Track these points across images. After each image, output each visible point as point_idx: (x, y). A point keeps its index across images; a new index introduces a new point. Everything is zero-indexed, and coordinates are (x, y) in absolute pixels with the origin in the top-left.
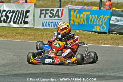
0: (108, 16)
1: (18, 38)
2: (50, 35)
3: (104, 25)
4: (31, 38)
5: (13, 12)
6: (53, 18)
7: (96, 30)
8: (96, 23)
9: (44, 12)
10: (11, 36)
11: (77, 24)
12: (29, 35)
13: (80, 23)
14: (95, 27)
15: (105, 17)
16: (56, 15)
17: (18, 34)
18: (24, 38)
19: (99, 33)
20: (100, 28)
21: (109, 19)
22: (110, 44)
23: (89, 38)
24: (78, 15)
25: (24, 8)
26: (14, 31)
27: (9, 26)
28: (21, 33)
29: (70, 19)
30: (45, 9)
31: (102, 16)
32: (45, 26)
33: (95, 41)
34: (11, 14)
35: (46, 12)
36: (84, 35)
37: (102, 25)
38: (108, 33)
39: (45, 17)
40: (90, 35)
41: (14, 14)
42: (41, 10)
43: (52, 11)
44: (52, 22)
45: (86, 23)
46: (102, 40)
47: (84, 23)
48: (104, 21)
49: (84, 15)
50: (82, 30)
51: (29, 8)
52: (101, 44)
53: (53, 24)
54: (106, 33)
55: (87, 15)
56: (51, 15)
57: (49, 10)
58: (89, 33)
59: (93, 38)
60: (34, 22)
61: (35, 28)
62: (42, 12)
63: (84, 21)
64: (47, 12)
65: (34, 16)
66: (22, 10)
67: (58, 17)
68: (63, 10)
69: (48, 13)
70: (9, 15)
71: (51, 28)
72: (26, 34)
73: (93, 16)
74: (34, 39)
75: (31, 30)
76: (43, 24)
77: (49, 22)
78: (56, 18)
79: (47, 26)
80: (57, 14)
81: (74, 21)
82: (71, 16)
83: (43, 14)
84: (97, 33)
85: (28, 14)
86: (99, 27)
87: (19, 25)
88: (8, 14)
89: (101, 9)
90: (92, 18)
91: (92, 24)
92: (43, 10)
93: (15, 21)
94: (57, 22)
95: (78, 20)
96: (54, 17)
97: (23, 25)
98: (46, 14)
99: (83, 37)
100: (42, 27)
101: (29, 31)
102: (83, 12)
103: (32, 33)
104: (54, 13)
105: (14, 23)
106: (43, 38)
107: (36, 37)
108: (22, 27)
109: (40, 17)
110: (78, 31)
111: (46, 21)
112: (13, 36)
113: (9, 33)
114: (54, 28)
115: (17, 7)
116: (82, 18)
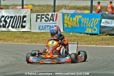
0: (99, 19)
1: (16, 41)
2: (46, 38)
3: (95, 27)
4: (28, 41)
5: (11, 17)
6: (48, 22)
7: (88, 31)
8: (88, 26)
9: (40, 17)
10: (9, 39)
11: (71, 27)
12: (27, 38)
13: (73, 26)
14: (87, 29)
15: (96, 19)
16: (51, 20)
17: (16, 37)
18: (22, 41)
19: (91, 34)
20: (92, 30)
21: (100, 22)
22: (101, 44)
23: (82, 39)
24: (71, 18)
25: (21, 13)
26: (12, 35)
27: (7, 30)
28: (19, 37)
29: (64, 23)
30: (40, 14)
31: (93, 19)
32: (42, 29)
33: (87, 42)
35: (41, 17)
36: (77, 37)
37: (93, 27)
38: (99, 34)
39: (41, 21)
40: (83, 37)
41: (12, 19)
42: (37, 15)
43: (47, 16)
44: (48, 26)
45: (78, 26)
46: (93, 41)
47: (77, 25)
48: (95, 24)
49: (77, 18)
50: (75, 33)
51: (26, 13)
52: (93, 44)
53: (48, 27)
54: (97, 34)
55: (80, 19)
56: (47, 19)
57: (44, 14)
58: (81, 34)
59: (85, 39)
60: (31, 26)
61: (32, 31)
62: (38, 17)
63: (77, 24)
64: (43, 16)
65: (31, 21)
66: (19, 15)
67: (53, 21)
68: (57, 14)
69: (43, 18)
70: (7, 20)
71: (46, 31)
72: (23, 38)
73: (85, 19)
74: (31, 42)
75: (28, 34)
76: (39, 28)
77: (45, 26)
78: (51, 21)
79: (43, 29)
80: (52, 18)
81: (67, 24)
82: (65, 19)
83: (39, 18)
84: (89, 35)
85: (25, 19)
86: (90, 29)
87: (17, 29)
89: (92, 13)
90: (84, 21)
91: (84, 26)
92: (39, 15)
93: (13, 25)
94: (52, 26)
95: (71, 23)
96: (50, 21)
97: (21, 30)
98: (42, 18)
99: (76, 38)
100: (39, 30)
101: (26, 35)
103: (29, 37)
104: (49, 17)
105: (13, 27)
106: (39, 41)
107: (33, 40)
108: (19, 31)
109: (36, 21)
110: (71, 33)
112: (11, 40)
113: (8, 37)
114: (49, 31)
115: (15, 12)
116: (75, 21)
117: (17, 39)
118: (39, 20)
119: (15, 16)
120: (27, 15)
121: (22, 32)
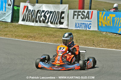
1: (44, 39)
6: (84, 20)
7: (120, 32)
11: (105, 26)
13: (107, 25)
14: (120, 29)
24: (105, 17)
30: (77, 10)
32: (78, 27)
34: (49, 14)
41: (52, 14)
42: (75, 12)
43: (83, 13)
44: (83, 24)
45: (112, 25)
49: (110, 17)
50: (109, 32)
51: (64, 9)
53: (84, 25)
55: (113, 17)
56: (83, 17)
57: (81, 11)
60: (68, 22)
61: (69, 28)
62: (75, 13)
63: (110, 23)
64: (79, 13)
66: (58, 11)
69: (80, 15)
71: (82, 29)
73: (118, 18)
76: (76, 25)
77: (81, 23)
79: (79, 27)
80: (87, 16)
81: (102, 23)
82: (100, 18)
83: (76, 15)
85: (63, 15)
87: (55, 25)
88: (46, 15)
91: (117, 26)
92: (76, 12)
94: (88, 24)
95: (105, 22)
96: (85, 19)
97: (59, 26)
100: (75, 28)
101: (59, 33)
102: (110, 14)
104: (85, 14)
108: (57, 27)
109: (73, 18)
111: (78, 22)
112: (40, 38)
114: (85, 29)
115: (54, 7)
116: (108, 20)
117: (46, 37)
118: (76, 17)
119: (54, 12)
120: (65, 11)
121: (59, 29)
